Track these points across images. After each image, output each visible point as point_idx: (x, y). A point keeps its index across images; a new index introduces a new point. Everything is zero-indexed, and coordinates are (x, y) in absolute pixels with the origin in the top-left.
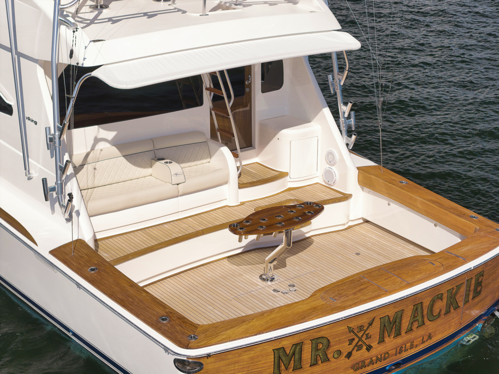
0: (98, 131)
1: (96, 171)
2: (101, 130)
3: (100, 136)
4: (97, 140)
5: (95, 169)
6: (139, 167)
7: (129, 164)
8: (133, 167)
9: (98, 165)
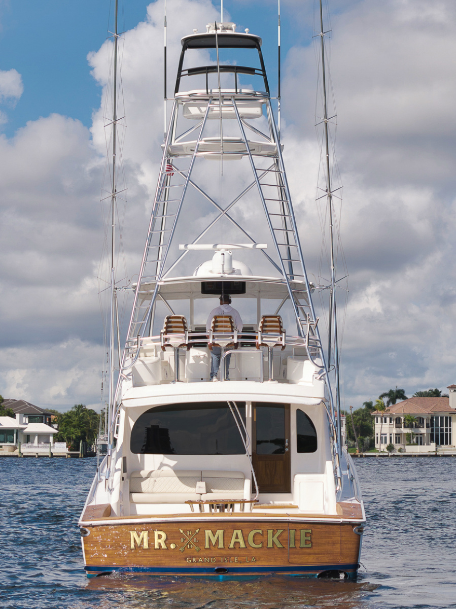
0: (164, 459)
1: (156, 483)
2: (165, 458)
3: (164, 463)
4: (162, 465)
5: (155, 481)
6: (187, 485)
7: (180, 482)
8: (183, 485)
9: (158, 479)
